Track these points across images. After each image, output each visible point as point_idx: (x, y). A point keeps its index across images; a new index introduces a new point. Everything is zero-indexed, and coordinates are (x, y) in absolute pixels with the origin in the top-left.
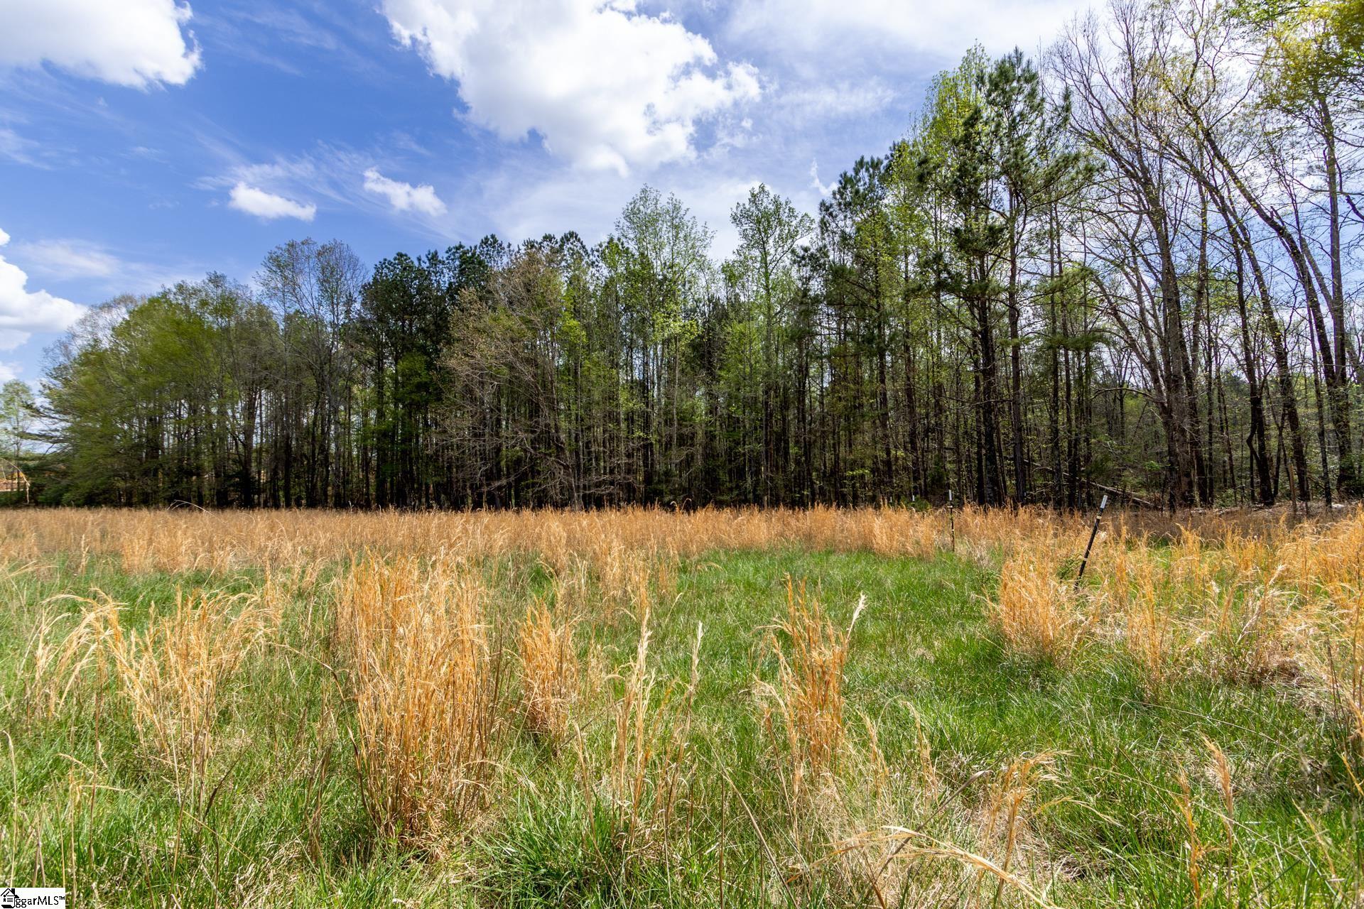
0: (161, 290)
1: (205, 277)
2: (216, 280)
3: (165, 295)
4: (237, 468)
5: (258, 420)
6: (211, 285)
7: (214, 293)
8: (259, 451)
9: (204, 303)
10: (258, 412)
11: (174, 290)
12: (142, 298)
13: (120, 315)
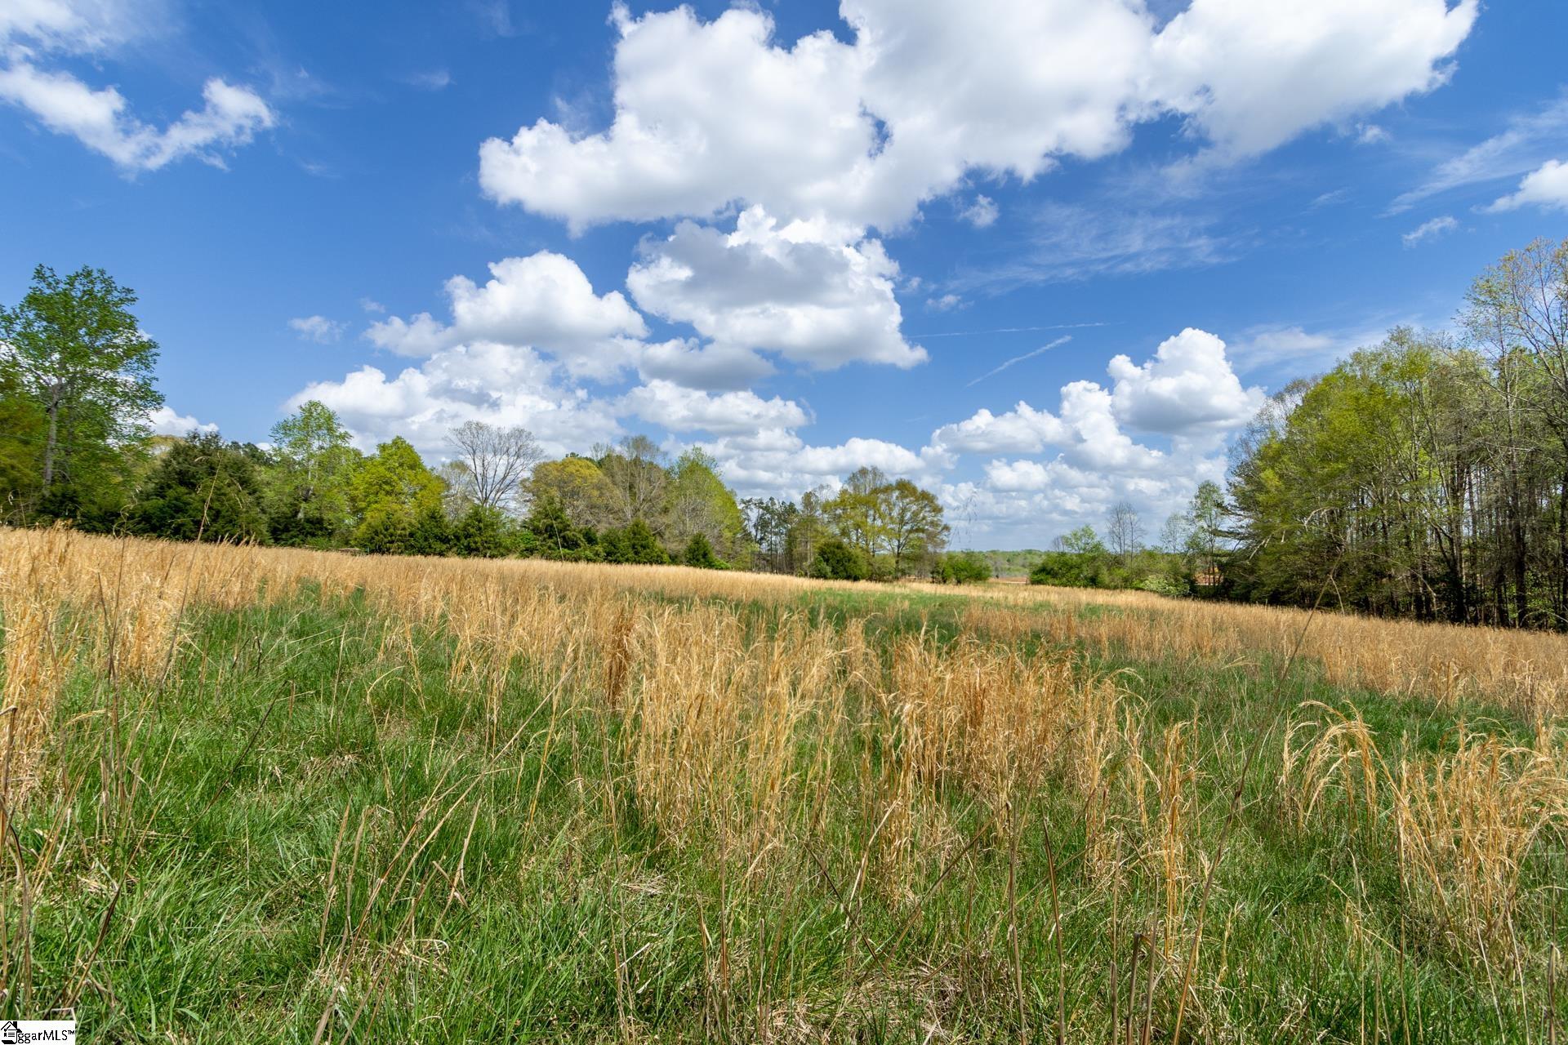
0: (1336, 365)
1: (1386, 337)
2: (1399, 338)
3: (1340, 369)
4: (1441, 570)
5: (1467, 505)
6: (1394, 344)
7: (1396, 354)
8: (1473, 547)
9: (1386, 368)
10: (1467, 495)
11: (1350, 361)
12: (1314, 379)
13: (1295, 401)
